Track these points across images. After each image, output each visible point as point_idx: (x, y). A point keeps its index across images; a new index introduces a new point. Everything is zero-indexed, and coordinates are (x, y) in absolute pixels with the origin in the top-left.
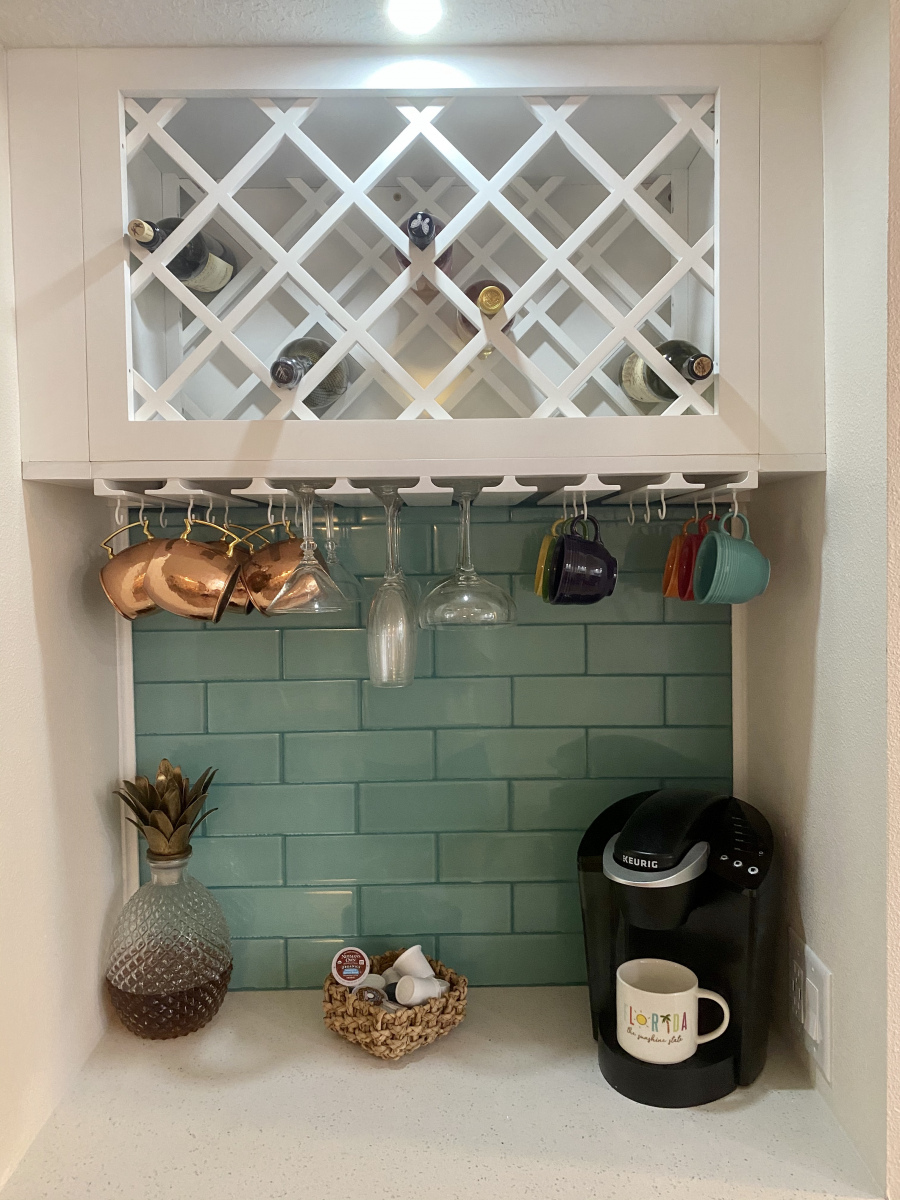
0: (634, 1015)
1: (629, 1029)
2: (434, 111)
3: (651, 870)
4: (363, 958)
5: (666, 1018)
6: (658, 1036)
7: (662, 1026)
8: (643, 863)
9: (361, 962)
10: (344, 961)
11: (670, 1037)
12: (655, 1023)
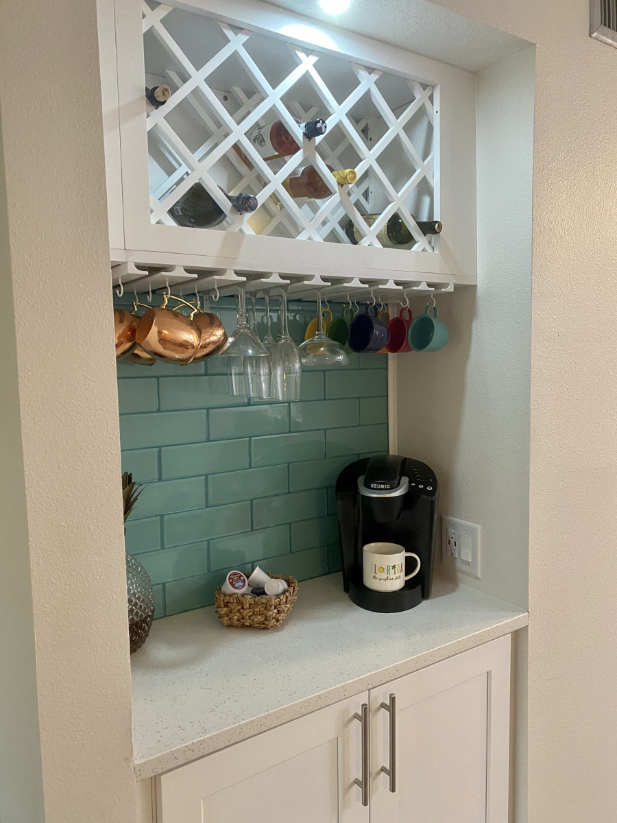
0: (377, 569)
1: (374, 576)
2: (314, 59)
3: (387, 489)
4: (242, 576)
5: (394, 567)
6: (390, 577)
7: (392, 571)
8: (383, 486)
9: (242, 578)
10: (232, 579)
11: (395, 577)
12: (388, 570)
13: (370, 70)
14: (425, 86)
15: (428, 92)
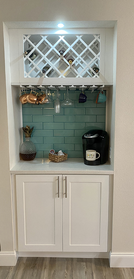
2: (63, 37)
7: (91, 156)
8: (89, 135)
10: (51, 151)
13: (79, 35)
14: (97, 35)
15: (98, 36)
